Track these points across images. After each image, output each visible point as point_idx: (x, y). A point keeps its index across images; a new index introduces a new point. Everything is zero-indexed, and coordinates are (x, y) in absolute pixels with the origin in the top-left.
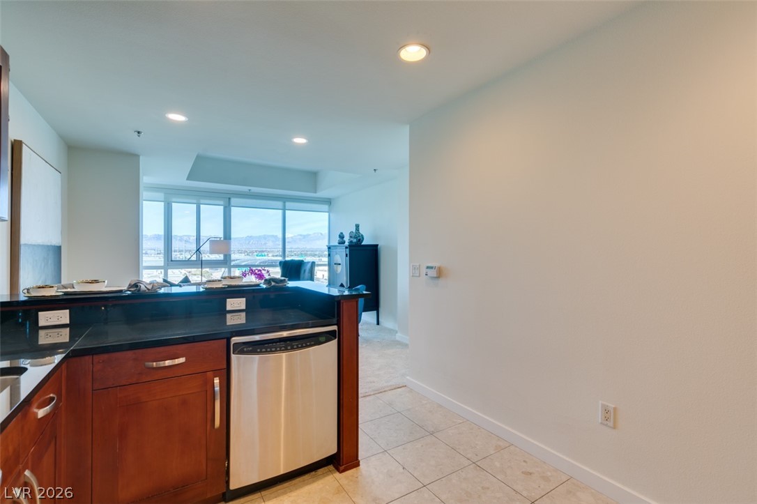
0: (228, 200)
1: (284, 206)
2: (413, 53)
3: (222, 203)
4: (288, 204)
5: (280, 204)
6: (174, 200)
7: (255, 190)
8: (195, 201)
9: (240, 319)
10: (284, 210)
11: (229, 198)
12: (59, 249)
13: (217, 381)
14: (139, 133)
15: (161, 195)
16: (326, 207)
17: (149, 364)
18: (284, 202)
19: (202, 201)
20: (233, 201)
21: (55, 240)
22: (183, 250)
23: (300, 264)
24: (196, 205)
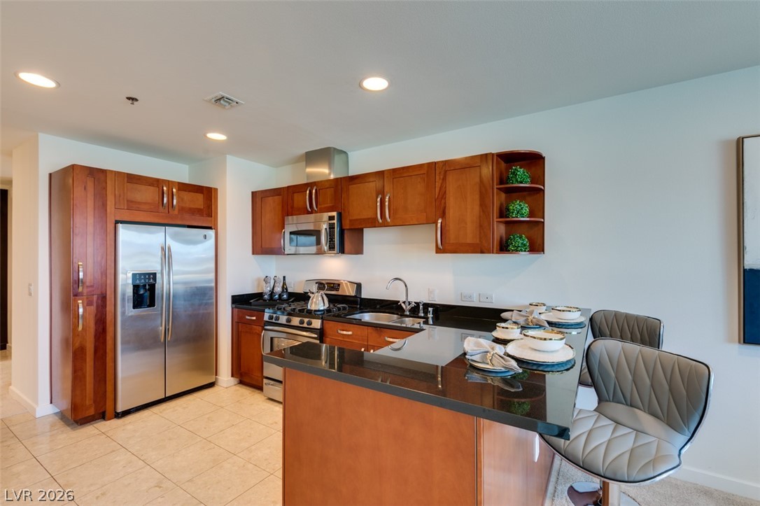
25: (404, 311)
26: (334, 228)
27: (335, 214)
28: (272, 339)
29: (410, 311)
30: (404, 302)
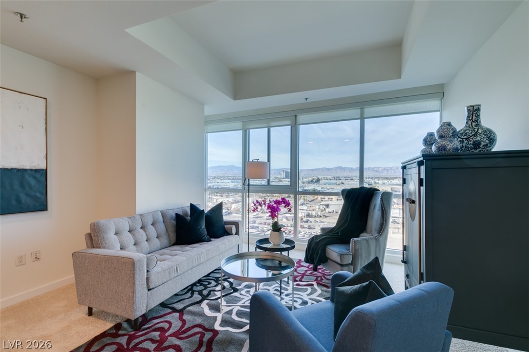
0: (294, 117)
1: (362, 113)
3: (289, 122)
4: (368, 111)
5: (356, 112)
6: (250, 126)
8: (266, 125)
10: (362, 119)
11: (296, 116)
15: (239, 124)
16: (435, 103)
18: (362, 109)
19: (273, 124)
20: (301, 118)
23: (370, 193)
24: (266, 129)
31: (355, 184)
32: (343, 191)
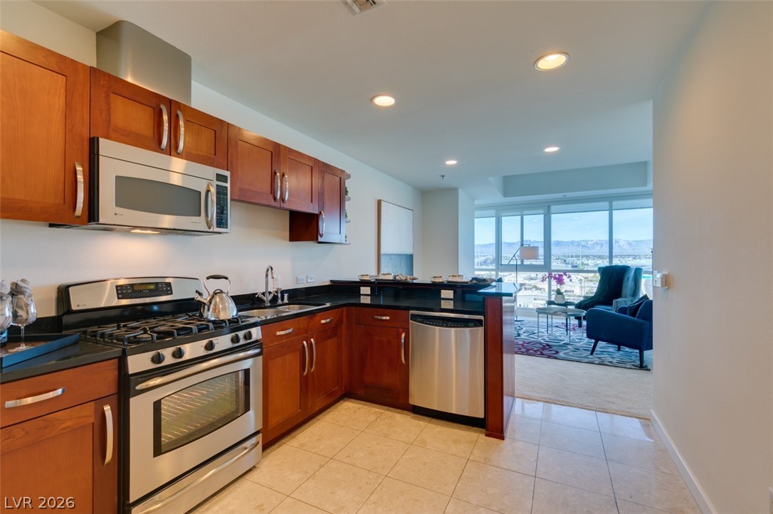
1: (611, 206)
2: (552, 61)
3: (542, 211)
4: (615, 203)
5: (606, 204)
6: (503, 214)
7: (570, 195)
8: (519, 213)
9: (450, 305)
10: (611, 210)
11: (549, 207)
12: (411, 257)
13: (403, 335)
14: (443, 176)
15: (493, 212)
17: (376, 317)
18: (611, 202)
19: (525, 213)
20: (553, 208)
21: (409, 251)
22: (508, 255)
23: (623, 270)
24: (520, 217)
25: (263, 301)
26: (226, 194)
27: (227, 173)
28: (157, 406)
29: (271, 301)
30: (263, 294)
31: (605, 263)
32: (600, 268)
